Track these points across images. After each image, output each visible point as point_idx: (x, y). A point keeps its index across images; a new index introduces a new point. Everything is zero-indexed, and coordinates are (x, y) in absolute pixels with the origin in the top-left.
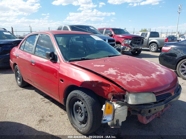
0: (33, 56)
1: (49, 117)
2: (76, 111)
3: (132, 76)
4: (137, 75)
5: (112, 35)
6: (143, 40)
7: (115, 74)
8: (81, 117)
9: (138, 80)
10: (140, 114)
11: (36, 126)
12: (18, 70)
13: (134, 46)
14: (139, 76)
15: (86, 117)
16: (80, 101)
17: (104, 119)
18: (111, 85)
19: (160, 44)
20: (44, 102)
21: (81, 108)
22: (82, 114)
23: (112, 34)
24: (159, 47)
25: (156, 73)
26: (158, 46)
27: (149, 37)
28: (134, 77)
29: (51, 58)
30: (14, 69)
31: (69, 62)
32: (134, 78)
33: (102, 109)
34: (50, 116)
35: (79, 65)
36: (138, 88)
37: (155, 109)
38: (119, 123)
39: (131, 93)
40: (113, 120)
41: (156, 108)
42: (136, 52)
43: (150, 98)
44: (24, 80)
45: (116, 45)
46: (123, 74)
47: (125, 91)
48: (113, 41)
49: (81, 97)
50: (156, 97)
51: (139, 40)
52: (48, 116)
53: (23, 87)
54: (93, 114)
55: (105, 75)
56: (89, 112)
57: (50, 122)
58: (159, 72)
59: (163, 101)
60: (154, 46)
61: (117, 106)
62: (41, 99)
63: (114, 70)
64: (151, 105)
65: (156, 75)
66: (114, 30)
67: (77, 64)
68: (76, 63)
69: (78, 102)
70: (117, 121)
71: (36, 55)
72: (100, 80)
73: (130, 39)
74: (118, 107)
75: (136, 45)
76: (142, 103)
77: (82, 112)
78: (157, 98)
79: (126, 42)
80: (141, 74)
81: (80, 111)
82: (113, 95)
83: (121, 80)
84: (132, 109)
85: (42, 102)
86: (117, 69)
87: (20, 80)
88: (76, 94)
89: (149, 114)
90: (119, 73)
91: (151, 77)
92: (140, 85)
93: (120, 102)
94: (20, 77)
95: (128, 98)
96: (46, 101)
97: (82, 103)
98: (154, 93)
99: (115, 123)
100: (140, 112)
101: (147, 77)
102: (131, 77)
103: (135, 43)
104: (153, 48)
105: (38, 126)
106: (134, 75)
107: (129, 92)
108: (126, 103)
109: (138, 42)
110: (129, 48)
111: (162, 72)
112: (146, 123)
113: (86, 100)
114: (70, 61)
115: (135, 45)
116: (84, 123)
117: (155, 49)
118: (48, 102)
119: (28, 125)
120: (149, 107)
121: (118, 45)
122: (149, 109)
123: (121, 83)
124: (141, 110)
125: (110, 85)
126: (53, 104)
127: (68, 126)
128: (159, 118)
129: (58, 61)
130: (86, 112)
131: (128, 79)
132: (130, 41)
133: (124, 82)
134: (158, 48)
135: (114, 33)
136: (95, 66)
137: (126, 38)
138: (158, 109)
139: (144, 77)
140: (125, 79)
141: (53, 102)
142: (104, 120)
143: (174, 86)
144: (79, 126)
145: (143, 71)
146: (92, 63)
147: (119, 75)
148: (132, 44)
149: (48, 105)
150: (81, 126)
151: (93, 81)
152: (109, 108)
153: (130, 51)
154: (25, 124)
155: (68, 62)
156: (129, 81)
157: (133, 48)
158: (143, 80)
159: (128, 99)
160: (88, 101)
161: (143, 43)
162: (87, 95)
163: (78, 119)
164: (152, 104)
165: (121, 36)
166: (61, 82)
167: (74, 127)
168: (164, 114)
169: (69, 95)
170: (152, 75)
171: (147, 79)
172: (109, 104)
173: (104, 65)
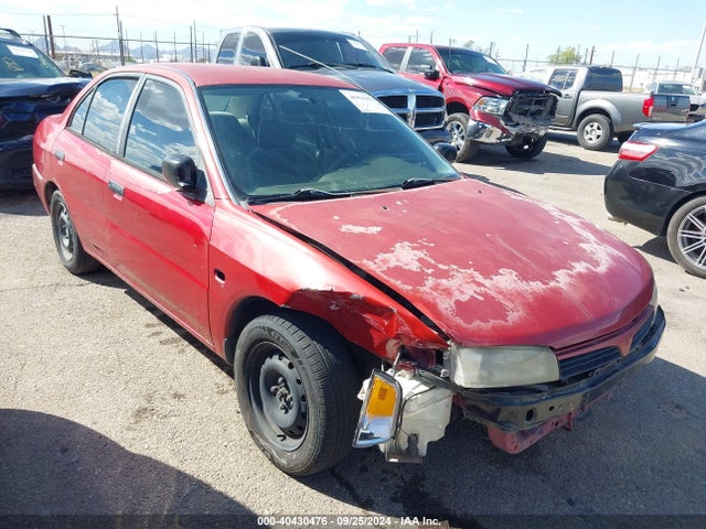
0: (116, 164)
1: (172, 402)
2: (268, 388)
3: (480, 278)
4: (497, 274)
5: (437, 73)
6: (556, 101)
7: (415, 267)
8: (287, 412)
9: (500, 298)
10: (496, 422)
11: (125, 432)
12: (62, 208)
13: (518, 124)
14: (506, 280)
15: (302, 416)
16: (282, 355)
17: (361, 431)
18: (395, 310)
19: (619, 120)
20: (157, 339)
21: (284, 381)
22: (288, 403)
23: (437, 68)
24: (616, 130)
25: (571, 268)
26: (611, 125)
27: (582, 89)
28: (487, 282)
29: (182, 184)
30: (49, 203)
31: (251, 204)
32: (483, 285)
33: (359, 396)
34: (177, 396)
35: (285, 222)
36: (493, 327)
37: (551, 408)
38: (419, 446)
39: (466, 347)
40: (395, 437)
41: (555, 402)
42: (526, 147)
43: (538, 367)
44: (86, 249)
45: (446, 118)
46: (446, 267)
47: (447, 338)
48: (437, 101)
49: (285, 343)
50: (561, 362)
51: (539, 103)
52: (167, 397)
53: (81, 275)
54: (327, 412)
55: (378, 271)
56: (314, 401)
57: (173, 418)
58: (584, 264)
59: (585, 375)
60: (596, 125)
61: (414, 388)
62: (148, 326)
63: (415, 252)
64: (540, 392)
65: (571, 276)
66: (444, 53)
67: (278, 218)
68: (274, 211)
69: (276, 357)
70: (413, 439)
71: (127, 163)
72: (358, 289)
73: (505, 97)
74: (416, 391)
75: (528, 120)
76: (505, 385)
77: (289, 397)
78: (561, 368)
79: (489, 108)
80: (514, 273)
81: (283, 390)
82: (402, 348)
83: (435, 293)
84: (468, 402)
85: (151, 340)
86: (428, 248)
87: (70, 249)
88: (270, 330)
89: (527, 425)
90: (429, 266)
91: (552, 284)
92: (504, 317)
93: (426, 373)
94: (70, 236)
95: (455, 365)
96: (163, 337)
97: (291, 366)
98: (552, 348)
99: (404, 444)
100: (493, 417)
101: (537, 286)
102: (474, 282)
103: (524, 113)
104: (594, 133)
105: (131, 434)
106: (487, 274)
107: (460, 345)
108: (448, 378)
109: (534, 108)
110: (497, 133)
111: (596, 264)
112: (515, 452)
113: (302, 358)
114: (254, 201)
115: (522, 120)
116: (294, 436)
117: (598, 137)
118: (174, 340)
119: (94, 428)
120: (531, 399)
121: (458, 115)
122: (530, 407)
123: (432, 306)
124: (500, 409)
125: (391, 310)
126: (191, 350)
127: (238, 438)
128: (569, 430)
129: (209, 198)
130: (303, 398)
131: (462, 292)
132: (503, 104)
133: (445, 305)
134: (612, 133)
135: (446, 67)
136: (344, 228)
137: (490, 92)
138: (561, 406)
139: (523, 286)
140: (448, 292)
141: (191, 343)
142: (365, 436)
143: (636, 321)
144: (278, 444)
145: (525, 259)
146: (336, 218)
147: (430, 271)
148: (510, 114)
149: (172, 349)
150: (283, 446)
151: (331, 292)
152: (383, 394)
153: (501, 144)
154: (83, 423)
155: (244, 204)
156: (464, 298)
157: (513, 131)
158: (520, 294)
159: (453, 368)
160: (311, 360)
161: (552, 112)
162: (308, 340)
163: (273, 417)
164: (542, 388)
165: (469, 80)
166: (217, 278)
167: (260, 446)
168: (587, 415)
169: (246, 329)
170: (553, 278)
171: (533, 293)
172: (384, 380)
173: (379, 229)
